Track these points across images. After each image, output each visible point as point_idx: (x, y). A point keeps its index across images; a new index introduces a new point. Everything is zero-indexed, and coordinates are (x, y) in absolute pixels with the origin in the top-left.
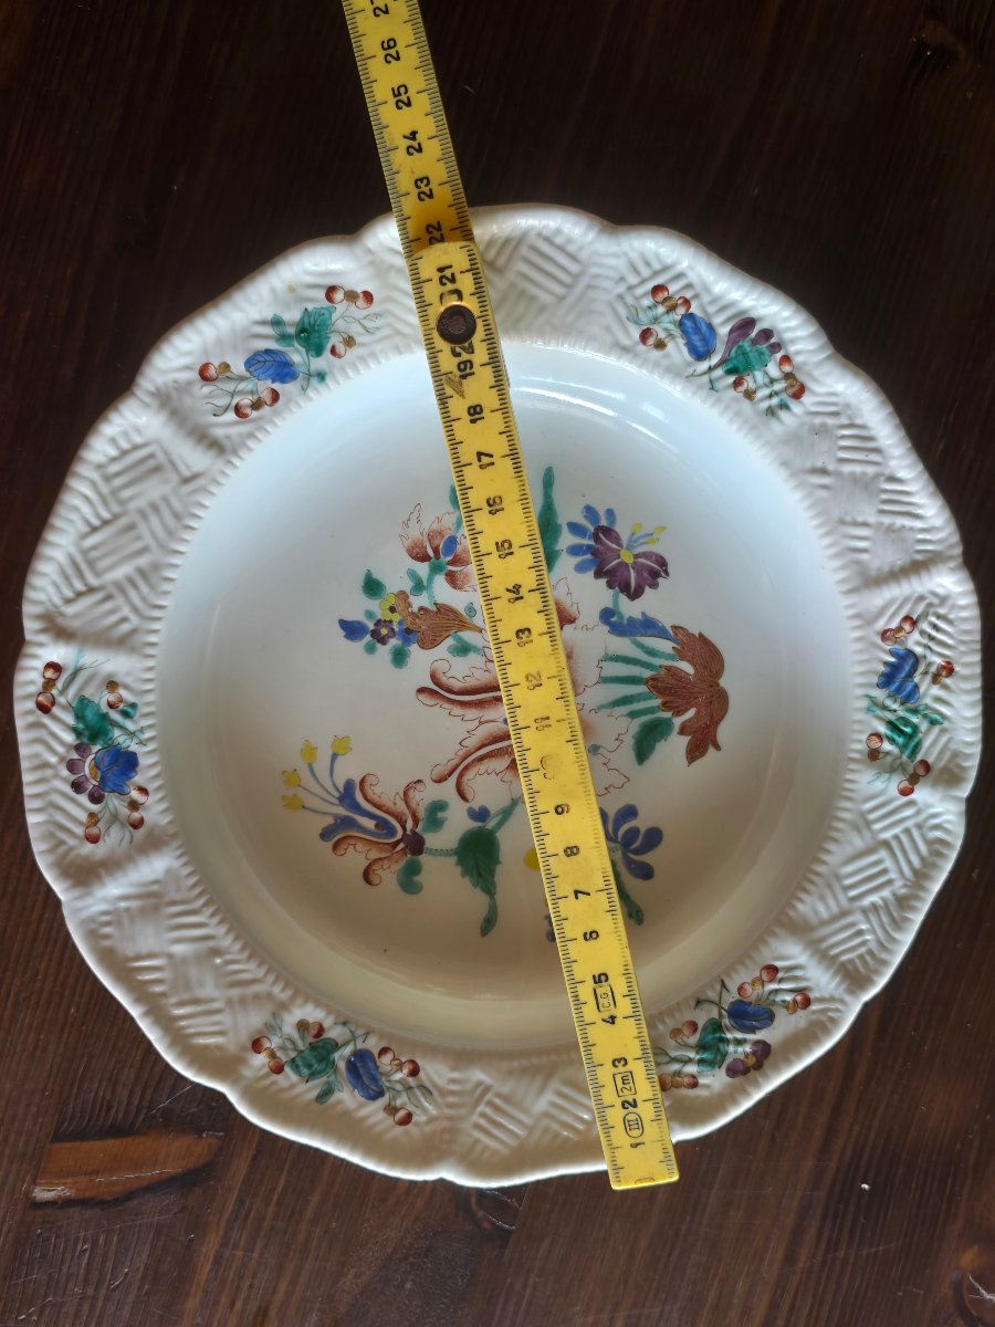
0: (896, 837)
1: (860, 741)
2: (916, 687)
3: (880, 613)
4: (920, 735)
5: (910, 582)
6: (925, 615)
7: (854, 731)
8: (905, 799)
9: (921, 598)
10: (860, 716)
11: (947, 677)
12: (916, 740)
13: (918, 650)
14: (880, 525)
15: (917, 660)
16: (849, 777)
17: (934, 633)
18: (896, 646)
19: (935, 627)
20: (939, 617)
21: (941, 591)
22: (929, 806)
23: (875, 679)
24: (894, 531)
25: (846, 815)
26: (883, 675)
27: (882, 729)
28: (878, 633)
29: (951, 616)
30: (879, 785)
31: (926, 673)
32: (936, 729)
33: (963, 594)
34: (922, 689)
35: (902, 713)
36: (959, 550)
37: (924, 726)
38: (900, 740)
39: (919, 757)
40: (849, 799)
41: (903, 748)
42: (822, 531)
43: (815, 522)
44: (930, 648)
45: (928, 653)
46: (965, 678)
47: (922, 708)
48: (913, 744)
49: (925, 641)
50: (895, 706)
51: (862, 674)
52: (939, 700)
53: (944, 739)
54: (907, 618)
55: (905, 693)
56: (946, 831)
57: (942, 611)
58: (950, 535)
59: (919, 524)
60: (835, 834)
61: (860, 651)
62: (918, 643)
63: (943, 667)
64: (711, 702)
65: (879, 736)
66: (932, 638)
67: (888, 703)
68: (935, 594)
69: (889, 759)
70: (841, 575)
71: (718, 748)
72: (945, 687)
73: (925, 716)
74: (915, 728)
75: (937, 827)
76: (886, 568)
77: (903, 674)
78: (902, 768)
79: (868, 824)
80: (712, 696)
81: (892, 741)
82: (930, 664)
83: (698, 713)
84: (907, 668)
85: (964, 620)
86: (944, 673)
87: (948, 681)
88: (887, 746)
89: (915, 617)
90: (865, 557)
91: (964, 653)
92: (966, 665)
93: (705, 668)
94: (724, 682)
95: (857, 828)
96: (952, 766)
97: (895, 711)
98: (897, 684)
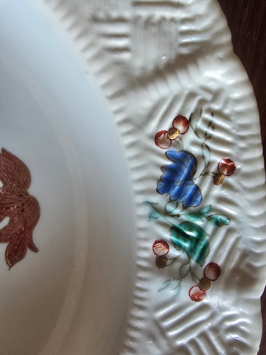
0: (193, 342)
1: (146, 249)
2: (197, 189)
3: (150, 116)
4: (207, 238)
5: (178, 79)
6: (197, 113)
7: (140, 239)
8: (198, 304)
9: (192, 95)
10: (143, 223)
11: (228, 175)
12: (203, 243)
13: (196, 151)
14: (136, 20)
15: (195, 161)
16: (140, 284)
17: (210, 131)
18: (172, 149)
19: (211, 124)
20: (213, 113)
21: (212, 86)
22: (222, 309)
23: (154, 185)
24: (154, 25)
25: (140, 324)
26: (161, 180)
27: (167, 235)
28: (151, 137)
29: (227, 111)
30: (170, 292)
31: (205, 174)
32: (223, 231)
33: (236, 86)
34: (204, 190)
35: (185, 217)
36: (227, 38)
37: (210, 228)
38: (187, 245)
39: (208, 261)
40: (141, 308)
41: (190, 252)
42: (76, 32)
43: (68, 23)
44: (208, 148)
45: (206, 153)
46: (247, 176)
47: (205, 210)
48: (200, 247)
49: (201, 140)
50: (177, 211)
51: (141, 180)
52: (222, 200)
53: (231, 240)
54: (179, 118)
55: (186, 197)
56: (244, 333)
57: (216, 107)
58: (216, 22)
59: (179, 14)
60: (131, 344)
61: (136, 157)
62: (194, 143)
63: (224, 166)
64: (23, 211)
65: (164, 242)
66: (208, 137)
67: (170, 208)
68: (207, 90)
69: (177, 265)
70: (104, 79)
71: (34, 249)
72: (228, 186)
73: (210, 218)
74: (201, 231)
75: (234, 329)
76: (151, 67)
77: (182, 178)
78: (192, 273)
79: (163, 331)
80: (23, 205)
81: (178, 246)
82: (209, 164)
83: (11, 221)
84: (186, 171)
85: (240, 114)
86: (225, 172)
87: (231, 180)
88: (173, 252)
89: (188, 116)
90: (126, 56)
91: (243, 150)
92: (247, 162)
93: (13, 180)
94: (33, 190)
95: (151, 336)
96: (243, 267)
97: (178, 216)
98: (177, 188)
